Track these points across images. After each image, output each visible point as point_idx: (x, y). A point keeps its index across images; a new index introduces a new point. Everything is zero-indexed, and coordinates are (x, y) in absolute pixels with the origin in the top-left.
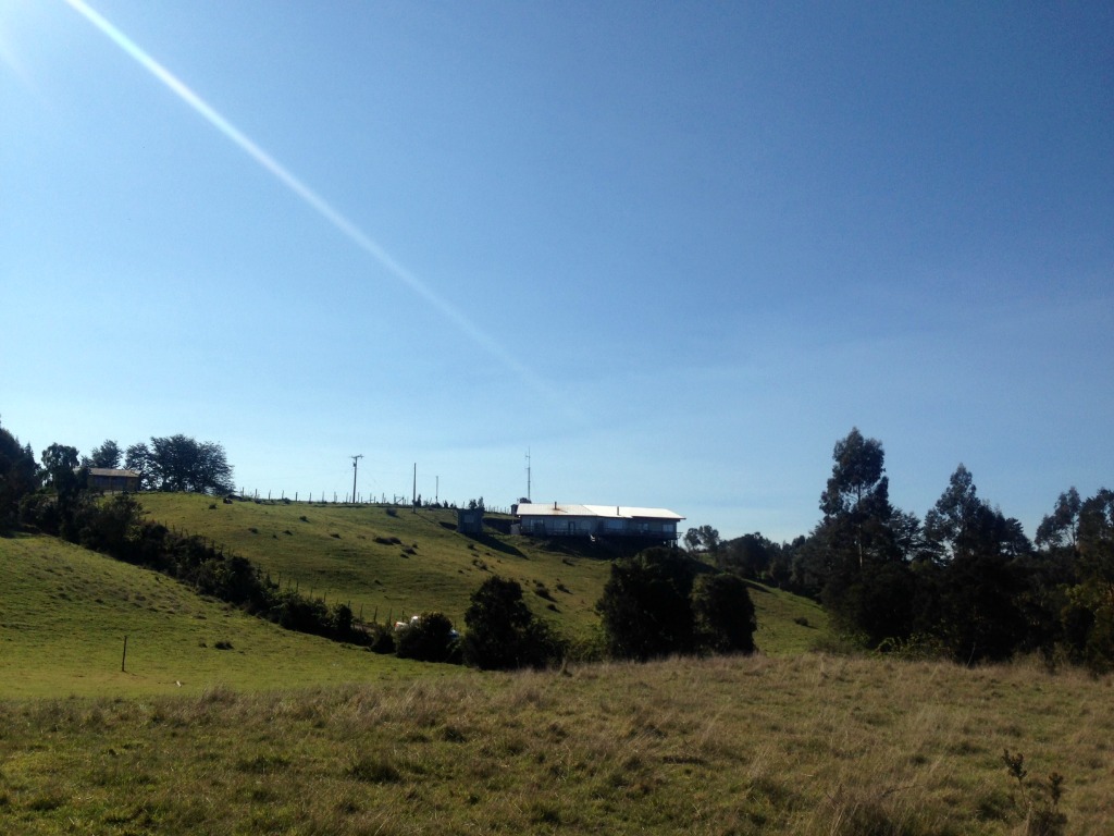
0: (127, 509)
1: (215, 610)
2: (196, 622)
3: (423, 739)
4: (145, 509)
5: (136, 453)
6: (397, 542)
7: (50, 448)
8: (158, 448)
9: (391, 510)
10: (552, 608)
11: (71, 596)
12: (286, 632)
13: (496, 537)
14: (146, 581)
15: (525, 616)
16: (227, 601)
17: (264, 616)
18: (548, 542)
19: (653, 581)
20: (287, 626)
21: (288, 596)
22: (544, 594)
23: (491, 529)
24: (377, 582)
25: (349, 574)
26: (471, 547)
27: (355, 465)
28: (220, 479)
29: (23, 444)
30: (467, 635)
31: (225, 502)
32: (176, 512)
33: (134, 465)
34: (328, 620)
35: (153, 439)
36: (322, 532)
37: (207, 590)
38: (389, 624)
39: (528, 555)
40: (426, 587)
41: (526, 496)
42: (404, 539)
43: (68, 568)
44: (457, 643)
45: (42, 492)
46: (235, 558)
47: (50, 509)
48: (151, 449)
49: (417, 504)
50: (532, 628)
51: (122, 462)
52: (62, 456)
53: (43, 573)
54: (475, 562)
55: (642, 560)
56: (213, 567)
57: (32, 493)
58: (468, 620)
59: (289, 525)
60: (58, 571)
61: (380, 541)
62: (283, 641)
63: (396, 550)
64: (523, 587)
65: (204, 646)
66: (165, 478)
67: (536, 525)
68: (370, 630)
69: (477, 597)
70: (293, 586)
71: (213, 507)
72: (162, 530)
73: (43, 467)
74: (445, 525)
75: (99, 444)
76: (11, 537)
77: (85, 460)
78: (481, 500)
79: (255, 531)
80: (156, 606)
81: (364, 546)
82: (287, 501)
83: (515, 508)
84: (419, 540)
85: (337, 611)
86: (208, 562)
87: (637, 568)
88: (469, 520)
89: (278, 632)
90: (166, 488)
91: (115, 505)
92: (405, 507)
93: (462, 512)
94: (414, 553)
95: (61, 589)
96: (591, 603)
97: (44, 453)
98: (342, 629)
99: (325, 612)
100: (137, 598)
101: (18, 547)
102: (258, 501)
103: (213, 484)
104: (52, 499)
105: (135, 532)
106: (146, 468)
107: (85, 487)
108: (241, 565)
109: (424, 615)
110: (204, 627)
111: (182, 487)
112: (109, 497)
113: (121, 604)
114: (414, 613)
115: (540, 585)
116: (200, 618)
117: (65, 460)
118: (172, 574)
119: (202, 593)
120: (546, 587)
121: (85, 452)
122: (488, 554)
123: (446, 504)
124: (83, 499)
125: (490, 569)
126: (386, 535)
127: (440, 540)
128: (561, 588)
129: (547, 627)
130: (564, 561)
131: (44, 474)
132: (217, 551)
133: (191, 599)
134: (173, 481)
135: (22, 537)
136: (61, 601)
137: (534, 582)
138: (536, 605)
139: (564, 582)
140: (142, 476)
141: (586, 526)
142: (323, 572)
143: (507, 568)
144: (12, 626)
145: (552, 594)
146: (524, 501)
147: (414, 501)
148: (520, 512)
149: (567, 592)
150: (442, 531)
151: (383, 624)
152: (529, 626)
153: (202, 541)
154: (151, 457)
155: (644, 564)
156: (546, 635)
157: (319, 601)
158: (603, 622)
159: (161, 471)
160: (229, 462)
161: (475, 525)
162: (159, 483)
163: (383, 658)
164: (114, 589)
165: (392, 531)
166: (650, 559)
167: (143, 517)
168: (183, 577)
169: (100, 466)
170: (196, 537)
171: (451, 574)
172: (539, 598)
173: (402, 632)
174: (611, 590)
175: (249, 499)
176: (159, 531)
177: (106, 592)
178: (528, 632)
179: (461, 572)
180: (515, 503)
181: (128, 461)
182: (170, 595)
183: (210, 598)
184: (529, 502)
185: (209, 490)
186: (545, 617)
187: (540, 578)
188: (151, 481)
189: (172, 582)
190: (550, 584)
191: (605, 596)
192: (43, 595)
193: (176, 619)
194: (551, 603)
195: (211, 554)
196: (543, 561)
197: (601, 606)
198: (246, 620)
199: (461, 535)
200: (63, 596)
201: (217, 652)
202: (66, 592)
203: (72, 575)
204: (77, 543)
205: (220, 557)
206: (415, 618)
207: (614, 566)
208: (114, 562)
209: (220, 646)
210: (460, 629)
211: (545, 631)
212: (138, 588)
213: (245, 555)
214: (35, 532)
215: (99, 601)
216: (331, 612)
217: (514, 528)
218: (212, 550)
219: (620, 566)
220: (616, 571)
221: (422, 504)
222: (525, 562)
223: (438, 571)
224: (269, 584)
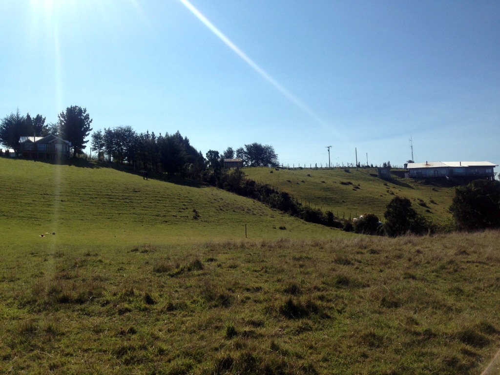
0: (239, 174)
1: (277, 214)
2: (271, 219)
3: (362, 253)
4: (246, 174)
5: (240, 152)
6: (351, 184)
7: (208, 152)
8: (248, 149)
9: (347, 170)
10: (428, 211)
11: (224, 209)
12: (307, 223)
13: (398, 179)
14: (250, 203)
15: (413, 214)
16: (282, 210)
17: (297, 216)
18: (424, 181)
19: (479, 196)
20: (307, 221)
21: (306, 208)
22: (423, 205)
23: (394, 176)
24: (343, 201)
25: (330, 198)
26: (386, 185)
27: (329, 151)
28: (273, 160)
29: (198, 151)
30: (386, 223)
31: (276, 170)
32: (257, 175)
33: (240, 157)
34: (323, 218)
35: (246, 145)
36: (318, 181)
37: (274, 206)
38: (350, 219)
39: (414, 187)
40: (366, 203)
41: (411, 160)
42: (353, 182)
43: (221, 199)
44: (382, 226)
45: (208, 169)
46: (283, 193)
47: (212, 176)
48: (245, 150)
49: (358, 166)
50: (418, 220)
51: (235, 156)
52: (213, 154)
53: (213, 201)
54: (388, 191)
55: (472, 186)
56: (275, 196)
57: (205, 170)
58: (386, 216)
59: (303, 178)
60: (218, 200)
61: (343, 183)
62: (306, 227)
63: (351, 187)
64: (412, 201)
65: (275, 228)
66: (252, 161)
67: (417, 173)
68: (342, 222)
69: (389, 206)
70: (308, 204)
71: (272, 172)
72: (253, 182)
73: (207, 160)
74: (372, 175)
75: (226, 149)
76: (199, 187)
77: (221, 156)
78: (389, 162)
79: (289, 181)
80: (255, 213)
81: (336, 186)
82: (301, 168)
83: (406, 165)
84: (361, 183)
85: (327, 214)
86: (272, 195)
87: (469, 190)
88: (384, 172)
89: (303, 223)
90: (253, 165)
91: (235, 173)
92: (353, 168)
93: (380, 169)
94: (359, 188)
95: (220, 207)
96: (447, 208)
97: (207, 154)
98: (330, 221)
99: (322, 215)
100: (248, 210)
101: (202, 191)
102: (289, 169)
103: (271, 163)
104: (212, 172)
105: (244, 184)
106: (244, 158)
107: (223, 166)
108: (285, 196)
109: (365, 215)
110: (274, 221)
111: (259, 165)
112: (232, 170)
113: (242, 212)
114: (361, 215)
115: (421, 201)
116: (272, 217)
117: (215, 157)
118: (259, 200)
119: (272, 207)
120: (424, 202)
121: (221, 153)
122: (394, 187)
123: (372, 166)
124: (223, 171)
125: (395, 194)
126: (345, 181)
127: (371, 182)
128: (432, 202)
129: (425, 219)
130: (433, 189)
131: (208, 162)
132: (275, 190)
133: (268, 210)
134: (255, 162)
135: (204, 187)
136: (220, 211)
137: (418, 199)
138: (420, 211)
139: (434, 199)
140: (243, 161)
141: (443, 172)
142: (319, 198)
143: (404, 193)
144: (205, 221)
145: (428, 205)
146: (410, 162)
147: (357, 165)
148: (408, 167)
149: (436, 204)
150: (372, 178)
151: (348, 219)
152: (416, 219)
153: (269, 186)
154: (245, 153)
155: (473, 188)
156: (425, 223)
157: (319, 210)
158: (454, 216)
159: (250, 158)
160: (276, 153)
161: (386, 174)
162: (250, 163)
163: (350, 233)
164: (239, 206)
165: (348, 179)
166: (476, 185)
167: (245, 177)
168: (263, 201)
169: (227, 158)
170: (267, 185)
171: (377, 197)
172: (421, 207)
173: (356, 222)
174: (456, 201)
175: (286, 168)
176: (252, 183)
177: (236, 208)
178: (416, 222)
179: (382, 196)
180: (406, 163)
181: (237, 155)
182: (260, 209)
183: (275, 209)
184: (414, 162)
185: (270, 165)
186: (423, 215)
187: (421, 198)
188: (246, 162)
189: (260, 203)
190: (426, 200)
191: (454, 205)
192: (214, 209)
193: (262, 218)
194: (427, 209)
195: (273, 191)
196: (422, 189)
197: (452, 209)
198: (290, 218)
199: (381, 180)
200: (221, 209)
201: (280, 231)
202: (221, 208)
203: (223, 201)
204: (223, 189)
205: (277, 193)
206: (362, 216)
207: (457, 190)
208: (237, 196)
209: (281, 228)
210: (383, 221)
211: (424, 221)
212: (247, 206)
213: (287, 192)
214: (207, 185)
215: (234, 211)
216: (325, 214)
217: (406, 175)
218: (273, 190)
219: (460, 190)
220: (458, 192)
221: (361, 166)
222: (413, 191)
223: (371, 196)
224: (298, 204)
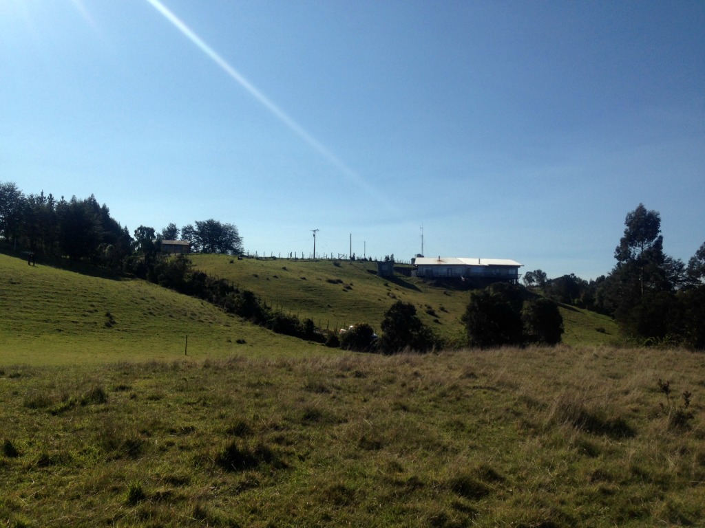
0: (183, 265)
1: (235, 322)
2: (225, 328)
3: (343, 376)
4: (194, 263)
5: (187, 231)
6: (341, 282)
7: (139, 229)
8: (199, 228)
9: (336, 263)
10: (436, 321)
11: (155, 313)
12: (276, 334)
13: (402, 278)
14: (196, 305)
15: (418, 324)
16: (242, 317)
17: (263, 325)
18: (434, 281)
19: (497, 303)
20: (277, 331)
21: (277, 314)
22: (431, 313)
23: (399, 274)
24: (329, 306)
25: (311, 301)
26: (386, 285)
27: (314, 236)
28: (235, 245)
29: (123, 227)
30: (382, 336)
31: (239, 259)
32: (211, 265)
33: (186, 238)
34: (300, 328)
35: (197, 222)
36: (296, 277)
37: (231, 310)
38: (336, 330)
39: (422, 289)
40: (358, 309)
41: (421, 253)
42: (344, 280)
43: (153, 298)
44: (376, 341)
45: (136, 254)
46: (245, 292)
47: (141, 264)
48: (196, 228)
49: (353, 259)
50: (422, 333)
51: (179, 236)
52: (145, 233)
53: (139, 300)
54: (388, 294)
55: (490, 290)
56: (233, 296)
57: (130, 254)
58: (383, 327)
59: (276, 272)
60: (147, 299)
61: (330, 281)
62: (275, 340)
63: (340, 287)
64: (417, 307)
65: (230, 341)
66: (204, 245)
67: (427, 271)
68: (325, 334)
69: (389, 314)
70: (280, 308)
71: (232, 262)
72: (203, 276)
73: (136, 240)
74: (370, 271)
75: (166, 226)
76: (120, 280)
77: (159, 235)
78: (392, 255)
79: (256, 276)
80: (202, 319)
81: (321, 284)
82: (274, 258)
83: (413, 260)
84: (353, 281)
85: (305, 323)
86: (230, 294)
87: (487, 295)
88: (385, 268)
89: (271, 334)
90: (205, 251)
91: (177, 262)
92: (346, 261)
93: (380, 264)
94: (351, 289)
95: (150, 309)
96: (459, 317)
97: (136, 232)
98: (309, 333)
99: (298, 323)
100: (192, 315)
101: (123, 286)
102: (258, 258)
103: (231, 249)
104: (141, 258)
105: (189, 277)
106: (194, 240)
107: (160, 251)
108: (249, 296)
109: (357, 325)
110: (230, 331)
111: (214, 251)
112: (172, 257)
113: (183, 318)
114: (351, 324)
115: (429, 307)
116: (227, 326)
117: (148, 235)
118: (210, 301)
119: (228, 312)
120: (433, 309)
121: (159, 231)
122: (397, 289)
123: (371, 259)
124: (158, 258)
125: (398, 298)
126: (334, 278)
127: (367, 281)
128: (442, 309)
129: (431, 332)
130: (445, 293)
131: (137, 244)
132: (235, 288)
133: (223, 316)
134: (209, 247)
135: (126, 280)
136: (149, 316)
137: (426, 305)
138: (427, 320)
139: (445, 306)
140: (191, 244)
141: (459, 271)
142: (296, 300)
143: (408, 297)
144: (123, 331)
145: (436, 313)
146: (419, 256)
147: (350, 257)
148: (416, 263)
149: (446, 311)
150: (368, 275)
151: (333, 330)
152: (420, 331)
153: (226, 282)
154: (196, 233)
155: (492, 293)
156: (430, 336)
157: (294, 317)
158: (466, 328)
159: (201, 241)
160: (240, 235)
161: (389, 271)
162: (201, 248)
163: (334, 350)
164: (178, 309)
165: (337, 275)
166: (495, 289)
167: (192, 268)
168: (216, 303)
169: (167, 239)
170: (223, 280)
171: (373, 301)
172: (429, 316)
173: (343, 335)
174: (471, 309)
175: (252, 257)
176: (201, 277)
177: (174, 311)
178: (420, 335)
179: (380, 300)
180: (414, 257)
181: (183, 236)
182: (211, 313)
183: (232, 314)
184: (423, 257)
185: (230, 252)
186: (430, 325)
187: (429, 303)
188: (196, 247)
189: (211, 306)
190: (435, 307)
191: (467, 313)
192: (139, 313)
193: (213, 326)
194: (436, 318)
195: (232, 289)
196: (432, 293)
197: (464, 319)
198: (253, 328)
199: (380, 278)
200: (151, 313)
201: (237, 345)
202: (152, 311)
203: (155, 301)
204: (157, 283)
205: (237, 291)
206: (352, 327)
207: (473, 294)
208: (178, 294)
209: (239, 342)
210: (378, 333)
211: (430, 334)
212: (192, 309)
213: (251, 290)
214: (132, 277)
215: (171, 316)
216: (302, 323)
217: (413, 272)
218: (232, 287)
219: (476, 294)
220: (474, 297)
221: (356, 259)
222: (419, 294)
223: (366, 299)
224: (266, 307)
